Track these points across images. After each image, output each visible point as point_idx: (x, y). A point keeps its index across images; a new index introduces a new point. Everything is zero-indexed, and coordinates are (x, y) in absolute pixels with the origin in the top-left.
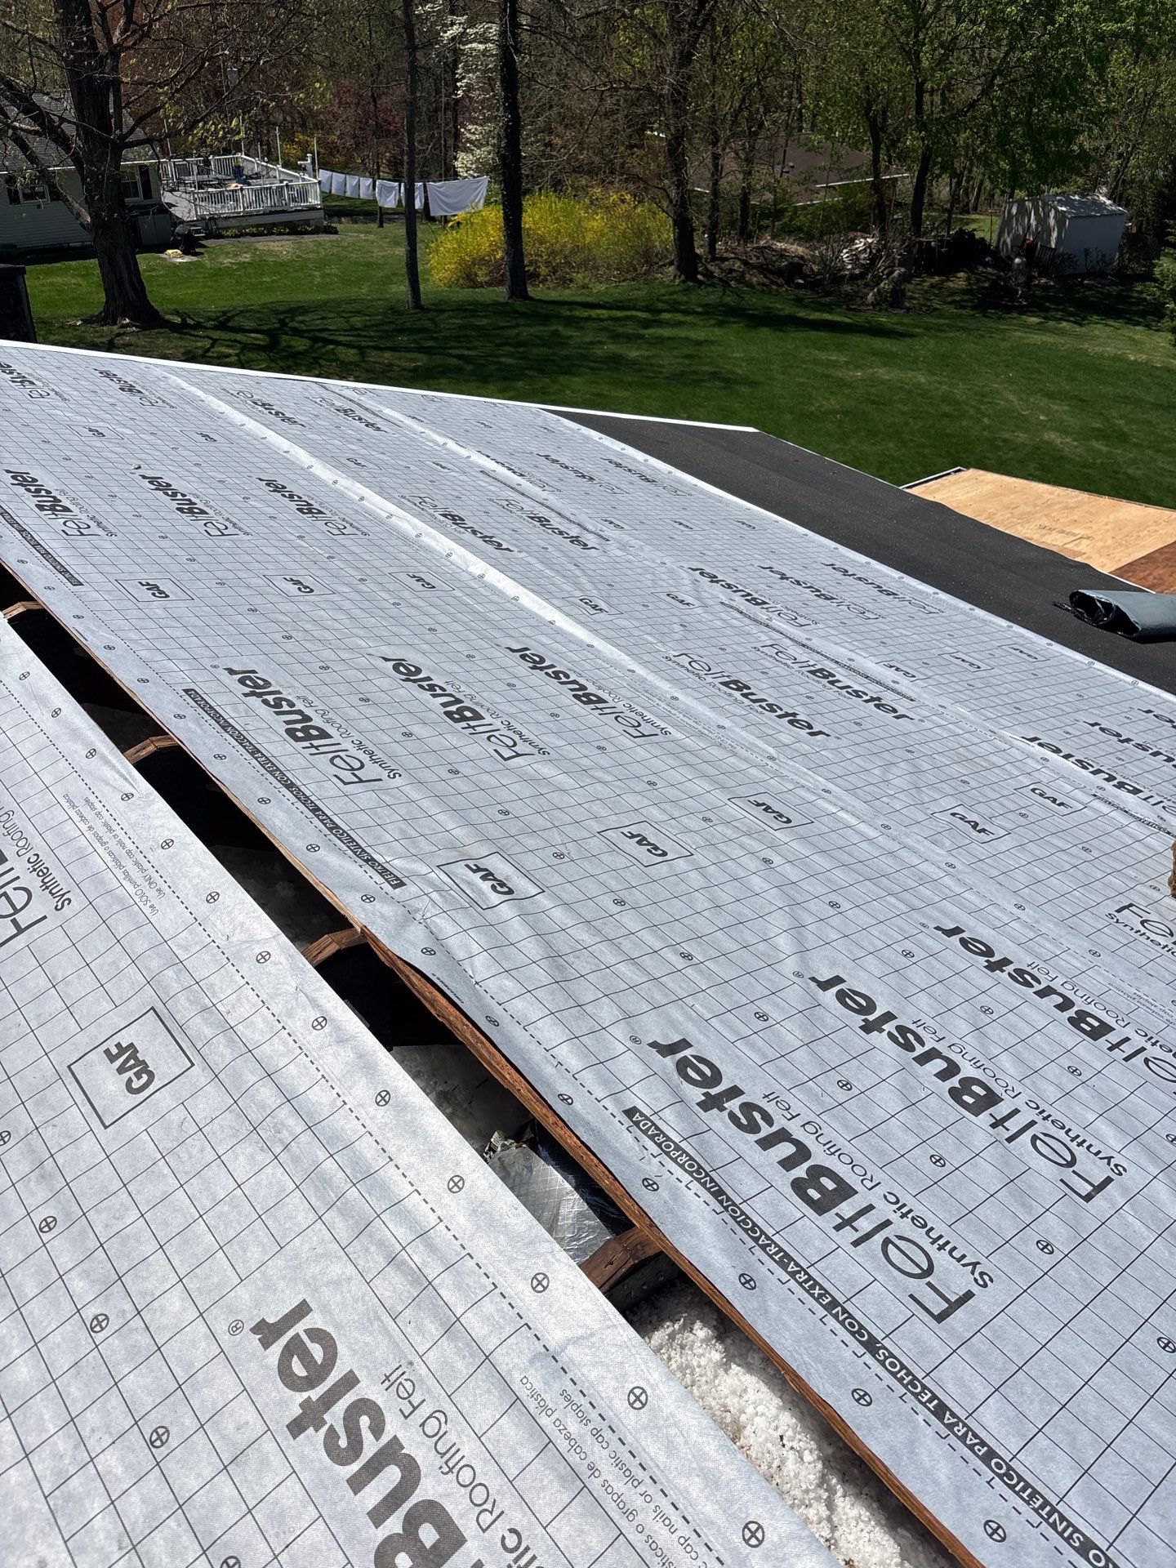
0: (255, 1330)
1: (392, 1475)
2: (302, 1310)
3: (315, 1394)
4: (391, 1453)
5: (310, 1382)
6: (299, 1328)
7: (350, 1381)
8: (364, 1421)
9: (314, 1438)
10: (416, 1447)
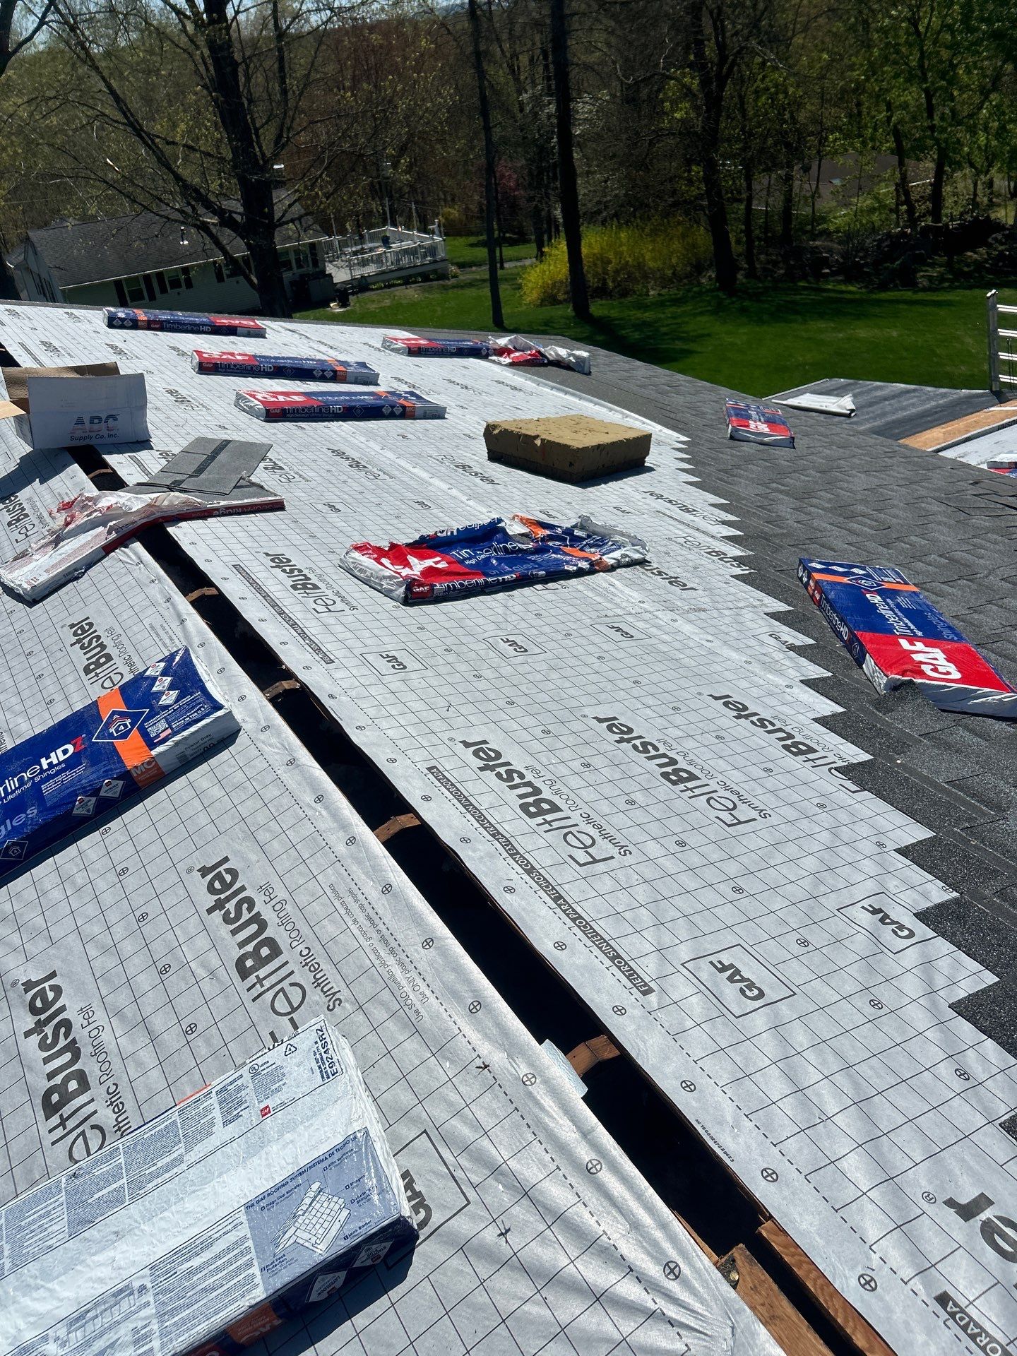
0: (199, 871)
1: (254, 927)
2: (226, 859)
3: (223, 896)
4: (257, 919)
5: (221, 892)
6: (221, 869)
7: (243, 889)
8: (245, 906)
9: (218, 915)
10: (268, 915)
